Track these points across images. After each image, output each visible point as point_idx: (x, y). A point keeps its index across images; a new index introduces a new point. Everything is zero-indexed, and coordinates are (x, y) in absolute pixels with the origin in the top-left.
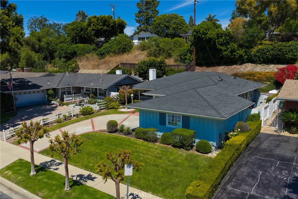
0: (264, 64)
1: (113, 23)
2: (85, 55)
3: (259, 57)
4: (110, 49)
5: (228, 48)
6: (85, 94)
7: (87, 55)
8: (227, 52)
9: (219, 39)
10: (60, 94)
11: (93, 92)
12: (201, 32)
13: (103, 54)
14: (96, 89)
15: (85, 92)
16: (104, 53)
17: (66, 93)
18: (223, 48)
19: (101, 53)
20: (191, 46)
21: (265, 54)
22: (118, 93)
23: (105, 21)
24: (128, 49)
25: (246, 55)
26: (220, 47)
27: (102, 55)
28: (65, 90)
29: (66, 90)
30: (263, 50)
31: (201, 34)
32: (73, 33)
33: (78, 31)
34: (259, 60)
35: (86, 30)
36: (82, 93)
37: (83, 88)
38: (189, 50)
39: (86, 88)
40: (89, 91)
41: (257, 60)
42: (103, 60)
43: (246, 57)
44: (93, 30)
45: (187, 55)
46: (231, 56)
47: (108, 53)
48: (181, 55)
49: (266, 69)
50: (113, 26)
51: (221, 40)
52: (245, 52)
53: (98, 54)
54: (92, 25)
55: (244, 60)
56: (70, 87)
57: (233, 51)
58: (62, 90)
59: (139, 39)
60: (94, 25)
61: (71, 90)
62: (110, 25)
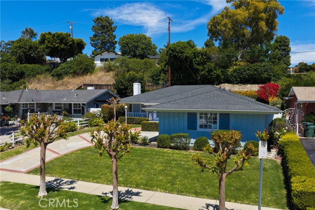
0: (241, 84)
1: (71, 41)
2: (35, 77)
3: (235, 77)
4: (68, 70)
5: (205, 68)
6: (54, 112)
7: (38, 76)
8: (204, 72)
9: (196, 58)
10: (21, 111)
11: (66, 109)
12: (177, 50)
13: (59, 74)
14: (70, 105)
15: (54, 109)
16: (61, 74)
17: (29, 110)
18: (200, 68)
19: (57, 74)
20: (165, 66)
21: (241, 73)
22: (100, 109)
23: (62, 39)
24: (90, 70)
25: (223, 75)
26: (197, 67)
27: (59, 77)
28: (27, 107)
29: (29, 107)
30: (239, 70)
31: (177, 52)
32: (20, 52)
33: (26, 49)
34: (236, 80)
35: (36, 49)
36: (50, 111)
37: (51, 104)
38: (163, 70)
39: (56, 104)
40: (61, 108)
41: (233, 80)
42: (60, 82)
43: (223, 77)
44: (47, 47)
45: (160, 76)
46: (208, 76)
47: (66, 73)
48: (154, 76)
49: (244, 89)
50: (71, 45)
51: (198, 59)
52: (222, 72)
53: (53, 76)
54: (46, 41)
55: (221, 80)
56: (34, 104)
57: (210, 71)
58: (23, 107)
59: (102, 60)
60: (49, 42)
61: (35, 108)
62: (68, 43)
